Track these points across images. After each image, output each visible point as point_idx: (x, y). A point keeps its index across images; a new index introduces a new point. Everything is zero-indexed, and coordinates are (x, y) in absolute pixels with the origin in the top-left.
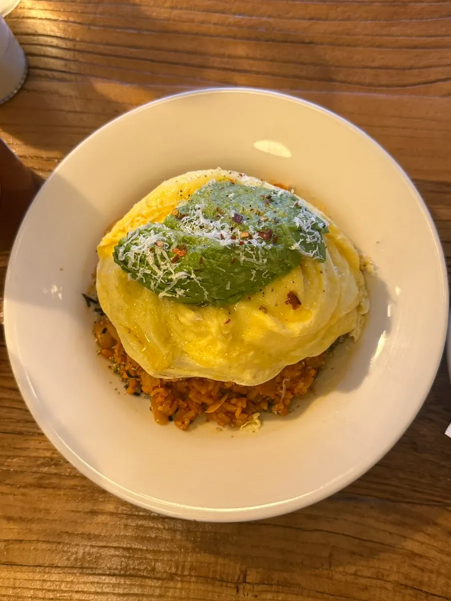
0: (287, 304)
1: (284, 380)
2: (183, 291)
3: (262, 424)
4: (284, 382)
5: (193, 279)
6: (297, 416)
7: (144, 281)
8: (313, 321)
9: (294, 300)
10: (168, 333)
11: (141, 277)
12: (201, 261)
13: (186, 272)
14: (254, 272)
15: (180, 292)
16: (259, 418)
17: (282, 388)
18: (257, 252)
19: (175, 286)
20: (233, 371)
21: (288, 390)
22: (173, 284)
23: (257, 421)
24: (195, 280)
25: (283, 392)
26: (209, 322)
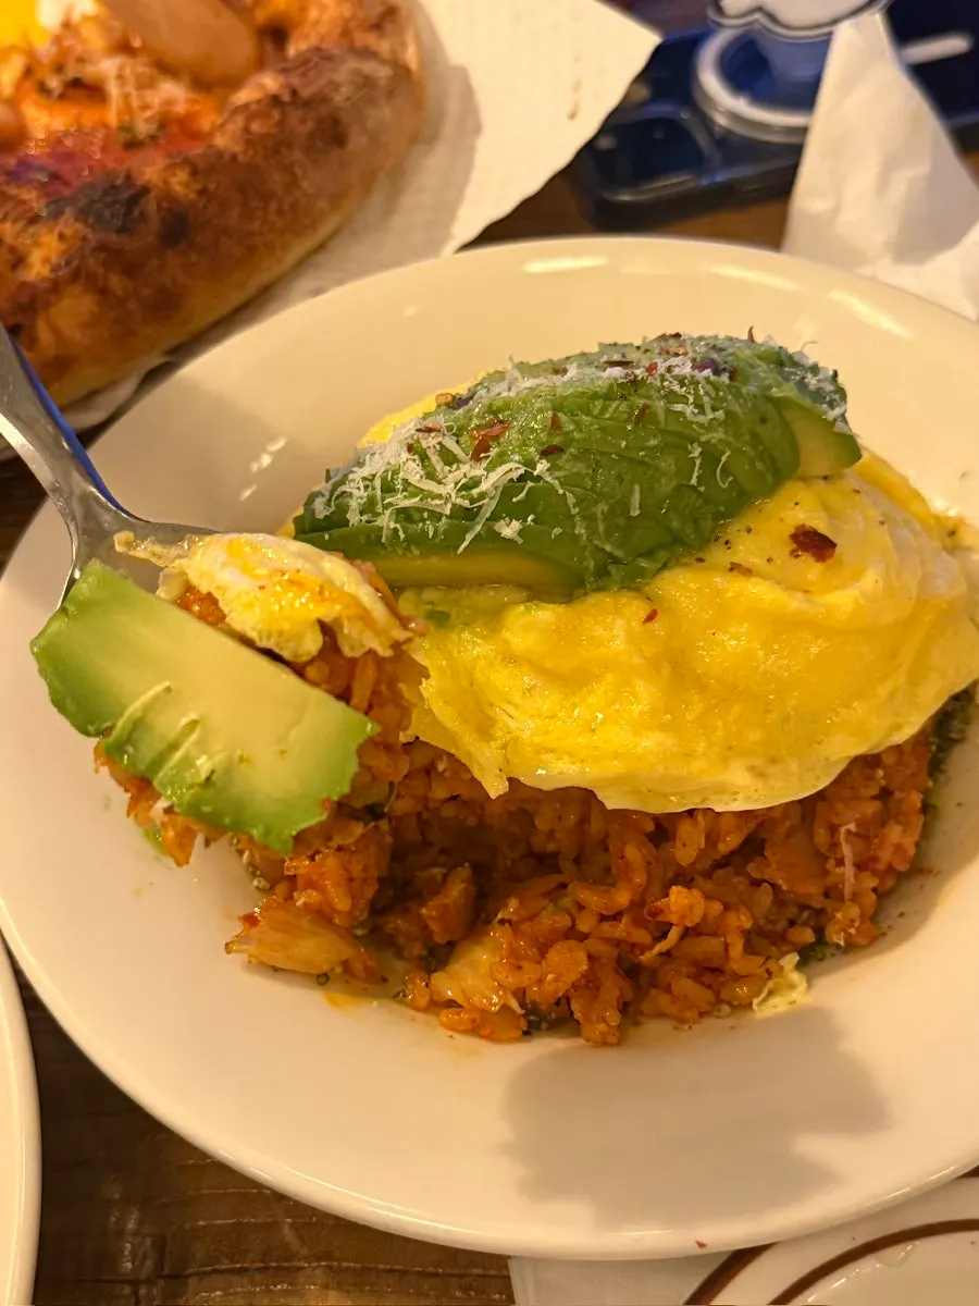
0: (797, 556)
1: (843, 830)
2: (516, 525)
3: (809, 982)
4: (842, 837)
5: (539, 478)
6: (909, 934)
7: (402, 536)
8: (880, 580)
9: (813, 544)
10: (482, 711)
11: (392, 525)
12: (555, 424)
13: (519, 462)
14: (697, 452)
15: (509, 529)
16: (799, 967)
17: (840, 862)
18: (696, 390)
19: (495, 517)
20: (698, 765)
21: (860, 866)
22: (489, 506)
23: (795, 977)
24: (549, 479)
25: (848, 870)
26: (599, 631)
